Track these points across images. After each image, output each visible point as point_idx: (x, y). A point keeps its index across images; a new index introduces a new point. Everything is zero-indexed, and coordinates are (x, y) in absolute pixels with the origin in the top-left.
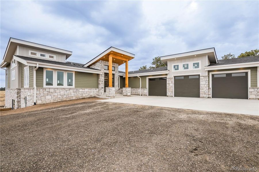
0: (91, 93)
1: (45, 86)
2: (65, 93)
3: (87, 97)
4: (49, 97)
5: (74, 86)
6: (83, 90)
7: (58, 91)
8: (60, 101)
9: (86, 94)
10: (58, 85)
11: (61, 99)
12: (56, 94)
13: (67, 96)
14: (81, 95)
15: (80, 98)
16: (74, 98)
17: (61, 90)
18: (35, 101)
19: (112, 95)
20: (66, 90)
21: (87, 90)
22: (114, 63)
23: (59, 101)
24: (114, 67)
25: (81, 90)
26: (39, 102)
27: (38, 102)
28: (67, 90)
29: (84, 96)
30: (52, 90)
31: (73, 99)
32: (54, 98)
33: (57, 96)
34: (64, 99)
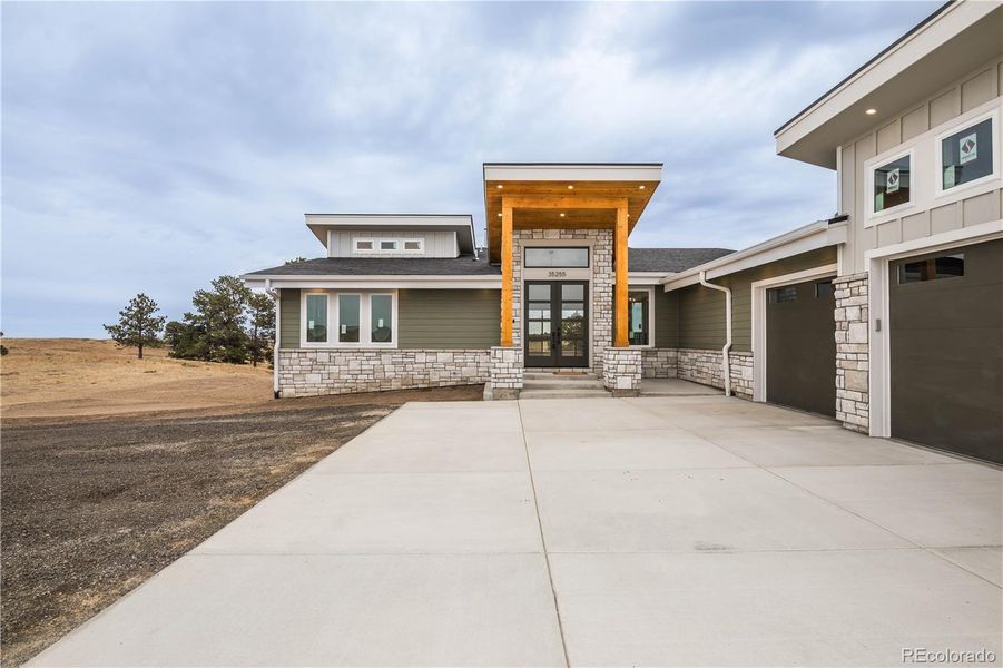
0: (464, 369)
1: (304, 343)
2: (363, 367)
3: (448, 384)
4: (314, 378)
5: (394, 343)
6: (431, 358)
7: (340, 359)
8: (348, 391)
9: (443, 374)
10: (343, 338)
11: (351, 385)
12: (335, 369)
13: (371, 377)
14: (421, 377)
15: (420, 386)
16: (395, 385)
17: (350, 357)
18: (276, 389)
19: (506, 386)
20: (366, 354)
21: (444, 356)
22: (585, 232)
23: (344, 390)
24: (588, 248)
25: (421, 358)
26: (288, 392)
27: (285, 390)
28: (369, 354)
29: (434, 378)
30: (323, 357)
31: (393, 388)
32: (328, 381)
33: (336, 376)
34: (361, 387)
